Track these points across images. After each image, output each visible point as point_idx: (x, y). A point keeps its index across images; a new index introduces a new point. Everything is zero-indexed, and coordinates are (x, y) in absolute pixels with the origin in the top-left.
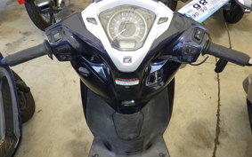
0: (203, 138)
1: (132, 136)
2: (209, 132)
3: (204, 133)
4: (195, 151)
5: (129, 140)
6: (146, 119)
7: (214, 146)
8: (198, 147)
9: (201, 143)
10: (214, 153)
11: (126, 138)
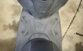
0: (73, 8)
1: (44, 12)
2: (76, 5)
3: (73, 6)
4: (68, 13)
5: (42, 13)
6: (54, 4)
7: (76, 12)
8: (70, 12)
9: (71, 10)
10: (75, 15)
11: (41, 13)
